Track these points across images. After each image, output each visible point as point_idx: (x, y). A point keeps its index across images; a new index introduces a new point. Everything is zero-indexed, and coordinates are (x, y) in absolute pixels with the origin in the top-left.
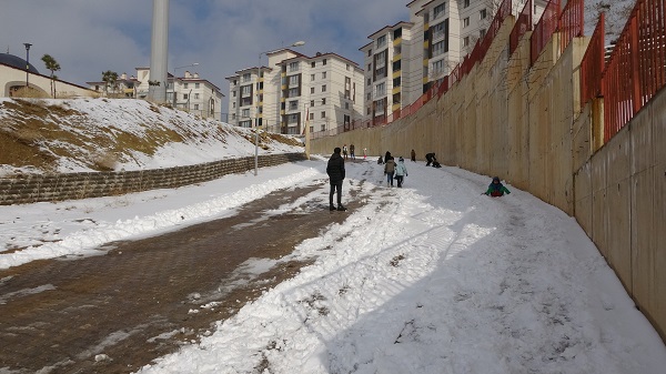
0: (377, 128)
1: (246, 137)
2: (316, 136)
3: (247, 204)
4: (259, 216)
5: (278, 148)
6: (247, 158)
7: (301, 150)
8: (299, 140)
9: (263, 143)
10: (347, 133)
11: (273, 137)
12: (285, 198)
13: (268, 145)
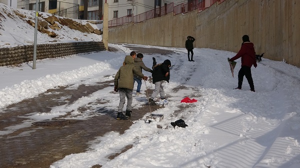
0: (193, 14)
1: (29, 22)
2: (120, 21)
3: (13, 105)
4: (20, 121)
5: (67, 36)
6: (25, 47)
7: (97, 38)
8: (95, 27)
9: (50, 30)
10: (157, 19)
11: (64, 23)
12: (63, 98)
13: (56, 32)
